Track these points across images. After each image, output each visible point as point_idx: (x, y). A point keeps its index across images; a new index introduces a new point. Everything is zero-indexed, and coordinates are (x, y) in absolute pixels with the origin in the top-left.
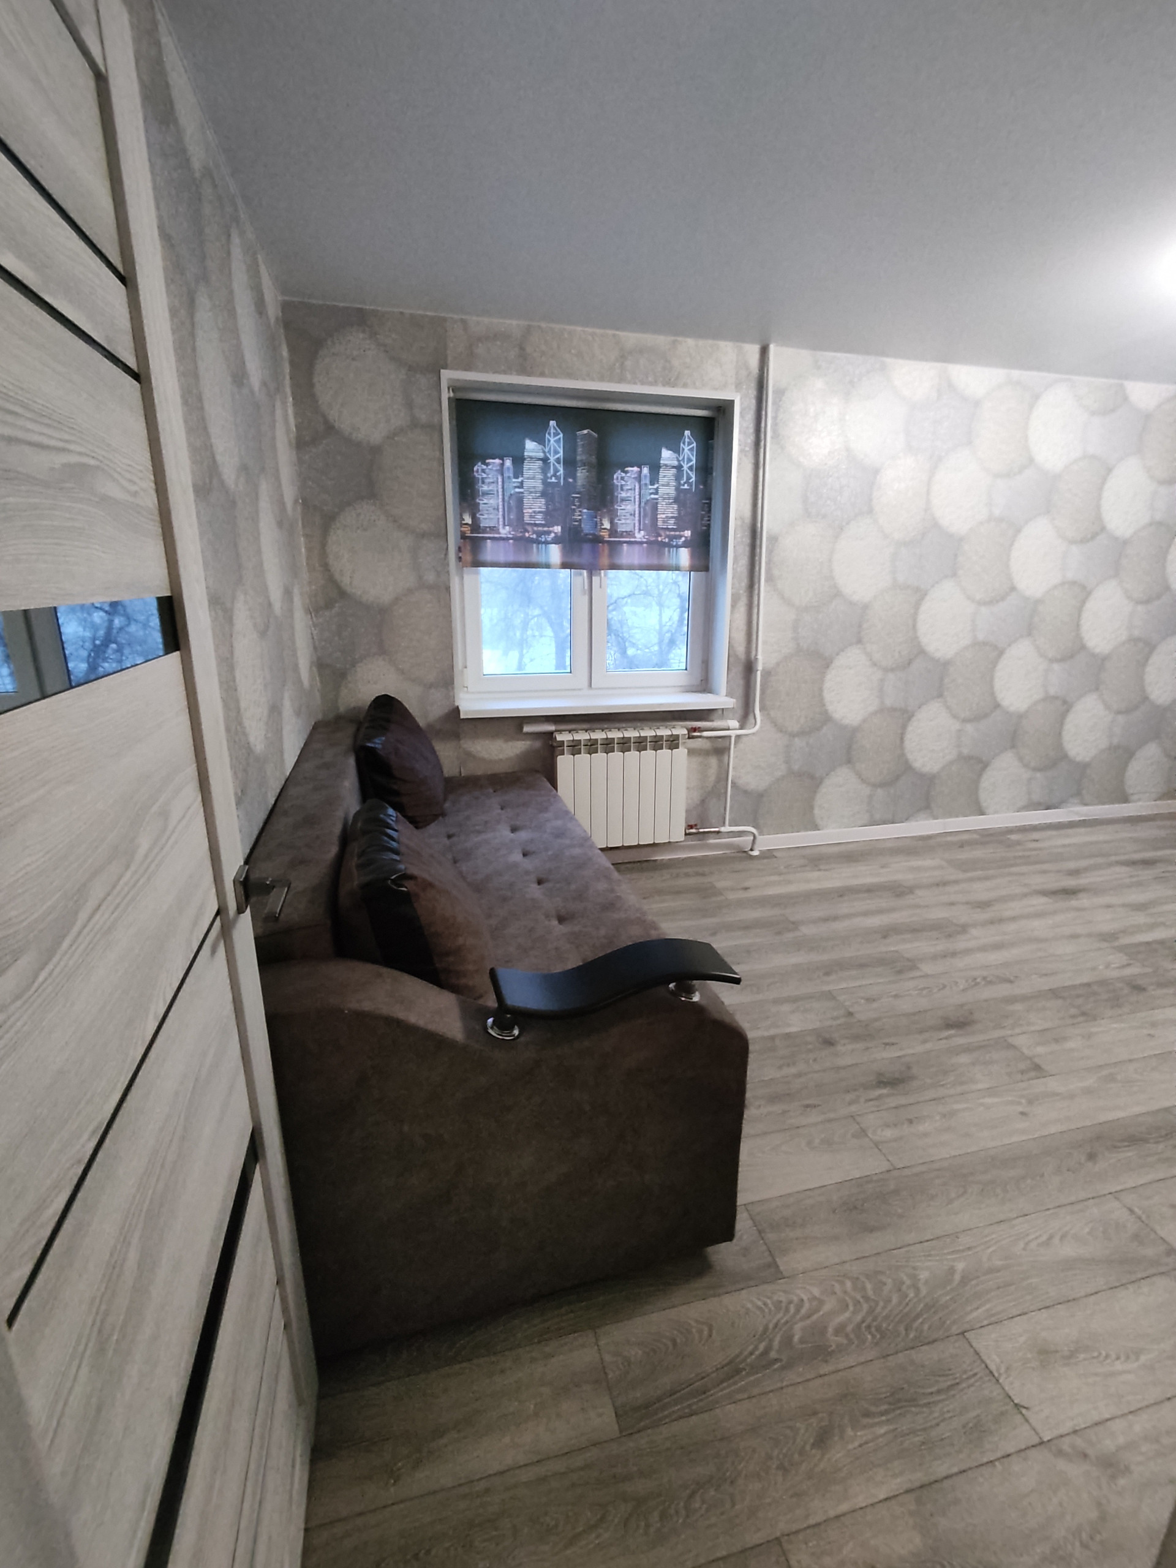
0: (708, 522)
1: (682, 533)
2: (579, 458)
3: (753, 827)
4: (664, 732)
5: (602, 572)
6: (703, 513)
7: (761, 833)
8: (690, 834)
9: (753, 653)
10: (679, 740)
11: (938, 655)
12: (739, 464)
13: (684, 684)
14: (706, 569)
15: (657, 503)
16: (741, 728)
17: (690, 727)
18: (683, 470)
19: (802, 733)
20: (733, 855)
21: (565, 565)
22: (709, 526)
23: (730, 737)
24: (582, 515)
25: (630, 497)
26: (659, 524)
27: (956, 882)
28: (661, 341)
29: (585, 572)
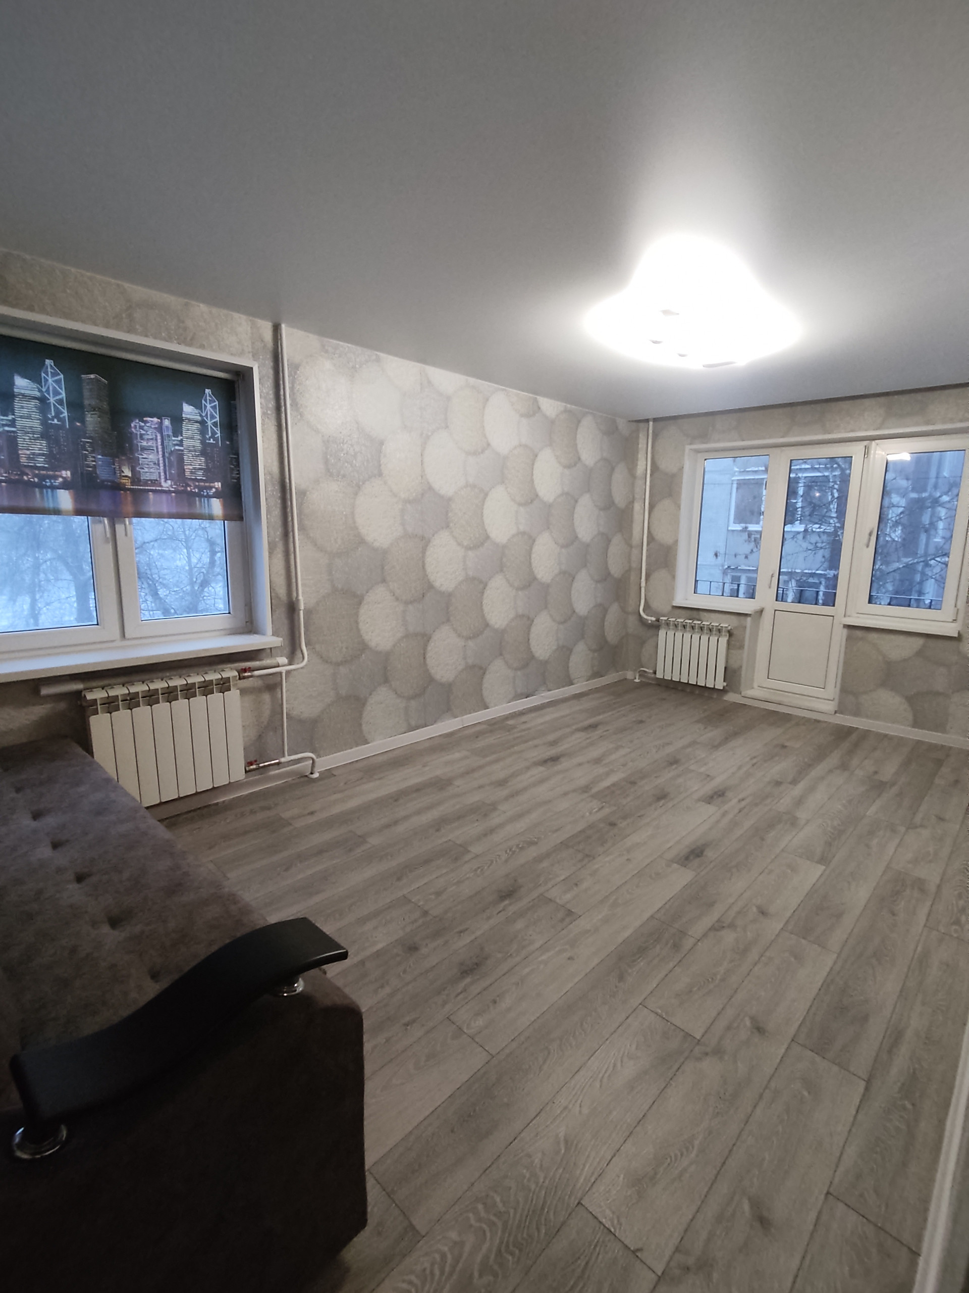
0: (238, 476)
1: (212, 484)
2: (86, 402)
3: (312, 753)
4: (213, 676)
5: (127, 520)
6: (232, 466)
7: (319, 756)
8: (250, 771)
9: (295, 594)
10: (229, 682)
11: (443, 589)
12: (263, 424)
13: (227, 626)
14: (241, 518)
15: (183, 455)
16: (290, 664)
17: (240, 668)
18: (208, 425)
19: (344, 662)
20: (294, 782)
21: (78, 512)
22: (239, 479)
23: (281, 673)
24: (97, 461)
25: (152, 447)
26: (186, 474)
27: (481, 767)
28: (173, 300)
29: (106, 521)
